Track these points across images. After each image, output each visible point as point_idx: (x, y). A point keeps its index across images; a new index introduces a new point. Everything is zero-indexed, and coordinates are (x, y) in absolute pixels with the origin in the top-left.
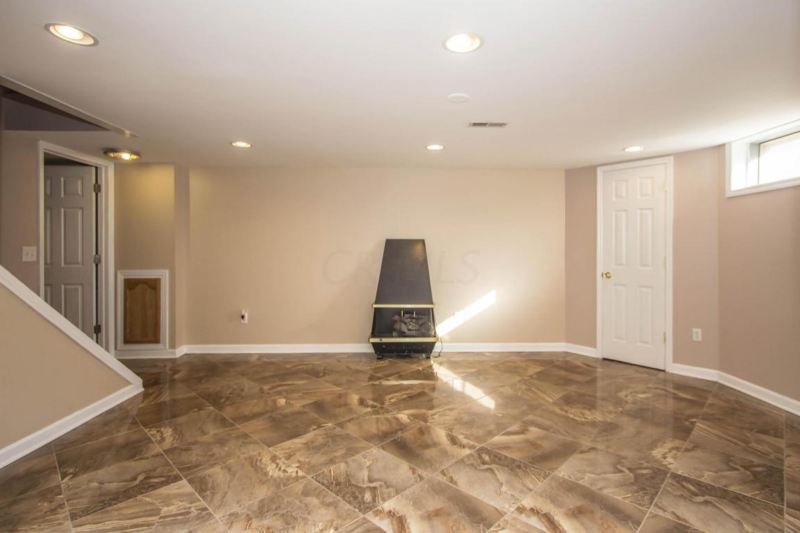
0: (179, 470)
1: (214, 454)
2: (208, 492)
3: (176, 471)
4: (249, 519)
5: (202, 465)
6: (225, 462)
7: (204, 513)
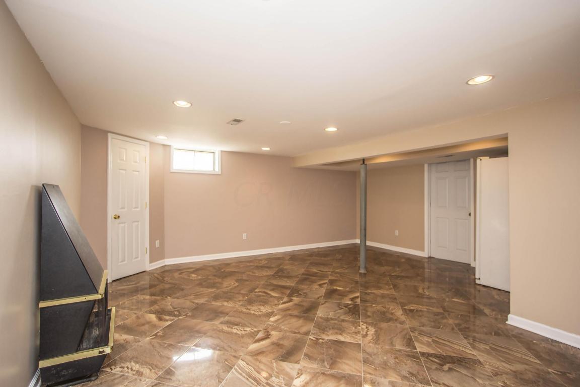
0: (419, 359)
1: (395, 359)
2: (408, 337)
3: (422, 359)
4: (396, 320)
5: (405, 354)
6: (392, 349)
7: (412, 330)
